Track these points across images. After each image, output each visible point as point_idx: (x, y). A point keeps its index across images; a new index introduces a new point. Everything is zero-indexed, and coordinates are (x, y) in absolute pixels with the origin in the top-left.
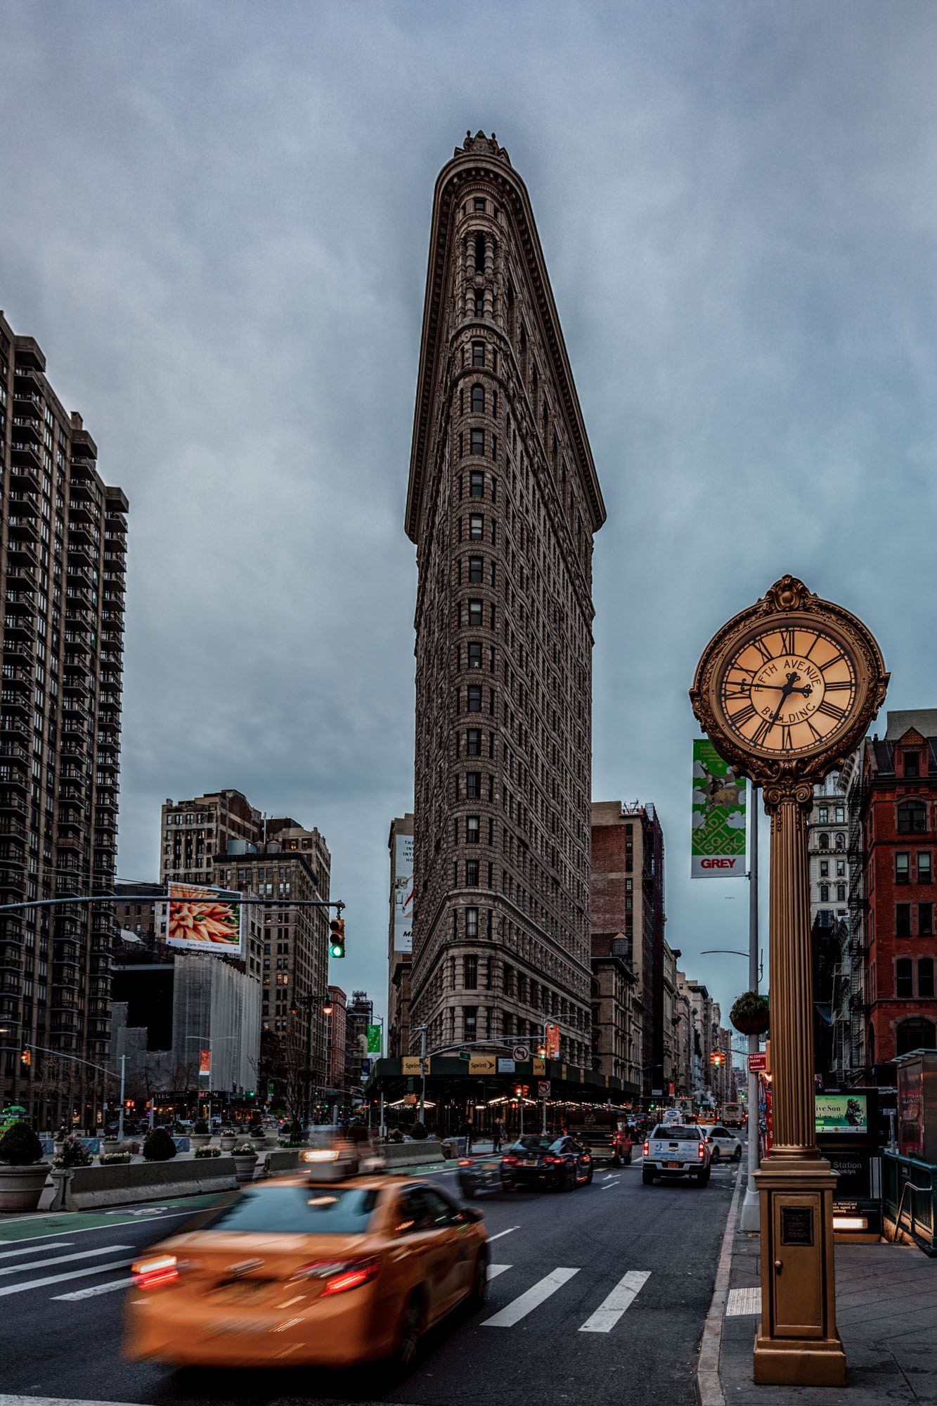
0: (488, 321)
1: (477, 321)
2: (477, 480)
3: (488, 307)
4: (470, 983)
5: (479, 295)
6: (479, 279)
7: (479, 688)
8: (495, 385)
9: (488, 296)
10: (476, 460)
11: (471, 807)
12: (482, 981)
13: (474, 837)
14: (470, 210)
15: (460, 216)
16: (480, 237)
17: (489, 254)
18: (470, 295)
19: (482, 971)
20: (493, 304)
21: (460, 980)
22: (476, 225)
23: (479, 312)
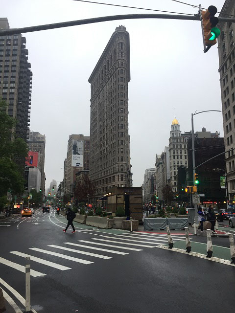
0: (124, 58)
1: (122, 58)
2: (122, 86)
3: (123, 56)
4: (122, 180)
5: (122, 53)
6: (122, 51)
7: (122, 124)
8: (125, 69)
9: (123, 54)
10: (122, 83)
11: (122, 147)
12: (124, 179)
13: (122, 152)
14: (120, 38)
15: (117, 39)
16: (122, 43)
17: (123, 46)
19: (124, 178)
21: (120, 179)
22: (121, 41)
23: (122, 56)
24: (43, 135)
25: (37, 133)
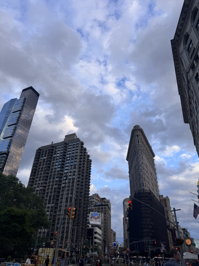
0: (140, 144)
1: (138, 144)
8: (141, 150)
9: (139, 141)
14: (136, 133)
15: (135, 133)
16: (138, 135)
17: (139, 137)
18: (137, 141)
20: (140, 142)
23: (138, 143)
24: (108, 200)
25: (104, 198)
